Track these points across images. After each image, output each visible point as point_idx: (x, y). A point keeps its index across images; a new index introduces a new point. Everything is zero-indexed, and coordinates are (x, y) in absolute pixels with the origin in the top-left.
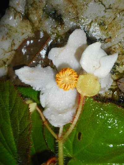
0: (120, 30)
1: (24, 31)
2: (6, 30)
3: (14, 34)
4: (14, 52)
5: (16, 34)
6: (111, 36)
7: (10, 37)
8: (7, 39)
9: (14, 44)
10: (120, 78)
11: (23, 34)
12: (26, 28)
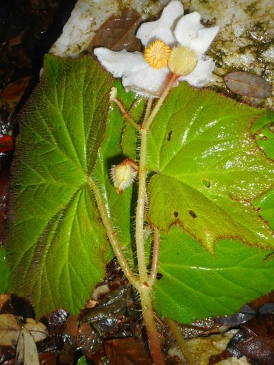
0: (227, 10)
1: (109, 8)
2: (87, 5)
3: (96, 11)
4: (93, 34)
5: (99, 12)
6: (216, 16)
7: (91, 14)
8: (86, 17)
9: (95, 24)
10: (228, 73)
11: (107, 11)
12: (112, 5)
